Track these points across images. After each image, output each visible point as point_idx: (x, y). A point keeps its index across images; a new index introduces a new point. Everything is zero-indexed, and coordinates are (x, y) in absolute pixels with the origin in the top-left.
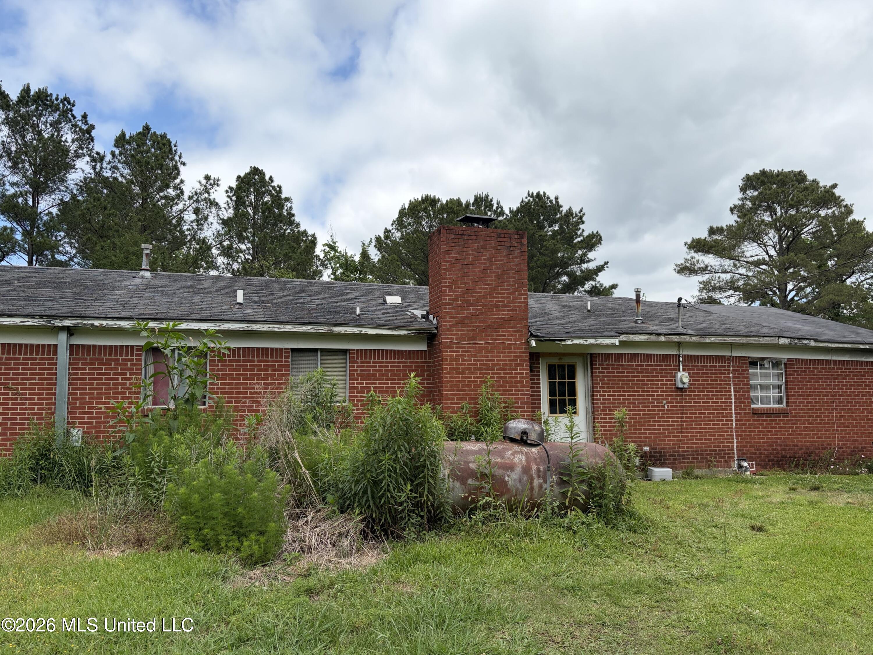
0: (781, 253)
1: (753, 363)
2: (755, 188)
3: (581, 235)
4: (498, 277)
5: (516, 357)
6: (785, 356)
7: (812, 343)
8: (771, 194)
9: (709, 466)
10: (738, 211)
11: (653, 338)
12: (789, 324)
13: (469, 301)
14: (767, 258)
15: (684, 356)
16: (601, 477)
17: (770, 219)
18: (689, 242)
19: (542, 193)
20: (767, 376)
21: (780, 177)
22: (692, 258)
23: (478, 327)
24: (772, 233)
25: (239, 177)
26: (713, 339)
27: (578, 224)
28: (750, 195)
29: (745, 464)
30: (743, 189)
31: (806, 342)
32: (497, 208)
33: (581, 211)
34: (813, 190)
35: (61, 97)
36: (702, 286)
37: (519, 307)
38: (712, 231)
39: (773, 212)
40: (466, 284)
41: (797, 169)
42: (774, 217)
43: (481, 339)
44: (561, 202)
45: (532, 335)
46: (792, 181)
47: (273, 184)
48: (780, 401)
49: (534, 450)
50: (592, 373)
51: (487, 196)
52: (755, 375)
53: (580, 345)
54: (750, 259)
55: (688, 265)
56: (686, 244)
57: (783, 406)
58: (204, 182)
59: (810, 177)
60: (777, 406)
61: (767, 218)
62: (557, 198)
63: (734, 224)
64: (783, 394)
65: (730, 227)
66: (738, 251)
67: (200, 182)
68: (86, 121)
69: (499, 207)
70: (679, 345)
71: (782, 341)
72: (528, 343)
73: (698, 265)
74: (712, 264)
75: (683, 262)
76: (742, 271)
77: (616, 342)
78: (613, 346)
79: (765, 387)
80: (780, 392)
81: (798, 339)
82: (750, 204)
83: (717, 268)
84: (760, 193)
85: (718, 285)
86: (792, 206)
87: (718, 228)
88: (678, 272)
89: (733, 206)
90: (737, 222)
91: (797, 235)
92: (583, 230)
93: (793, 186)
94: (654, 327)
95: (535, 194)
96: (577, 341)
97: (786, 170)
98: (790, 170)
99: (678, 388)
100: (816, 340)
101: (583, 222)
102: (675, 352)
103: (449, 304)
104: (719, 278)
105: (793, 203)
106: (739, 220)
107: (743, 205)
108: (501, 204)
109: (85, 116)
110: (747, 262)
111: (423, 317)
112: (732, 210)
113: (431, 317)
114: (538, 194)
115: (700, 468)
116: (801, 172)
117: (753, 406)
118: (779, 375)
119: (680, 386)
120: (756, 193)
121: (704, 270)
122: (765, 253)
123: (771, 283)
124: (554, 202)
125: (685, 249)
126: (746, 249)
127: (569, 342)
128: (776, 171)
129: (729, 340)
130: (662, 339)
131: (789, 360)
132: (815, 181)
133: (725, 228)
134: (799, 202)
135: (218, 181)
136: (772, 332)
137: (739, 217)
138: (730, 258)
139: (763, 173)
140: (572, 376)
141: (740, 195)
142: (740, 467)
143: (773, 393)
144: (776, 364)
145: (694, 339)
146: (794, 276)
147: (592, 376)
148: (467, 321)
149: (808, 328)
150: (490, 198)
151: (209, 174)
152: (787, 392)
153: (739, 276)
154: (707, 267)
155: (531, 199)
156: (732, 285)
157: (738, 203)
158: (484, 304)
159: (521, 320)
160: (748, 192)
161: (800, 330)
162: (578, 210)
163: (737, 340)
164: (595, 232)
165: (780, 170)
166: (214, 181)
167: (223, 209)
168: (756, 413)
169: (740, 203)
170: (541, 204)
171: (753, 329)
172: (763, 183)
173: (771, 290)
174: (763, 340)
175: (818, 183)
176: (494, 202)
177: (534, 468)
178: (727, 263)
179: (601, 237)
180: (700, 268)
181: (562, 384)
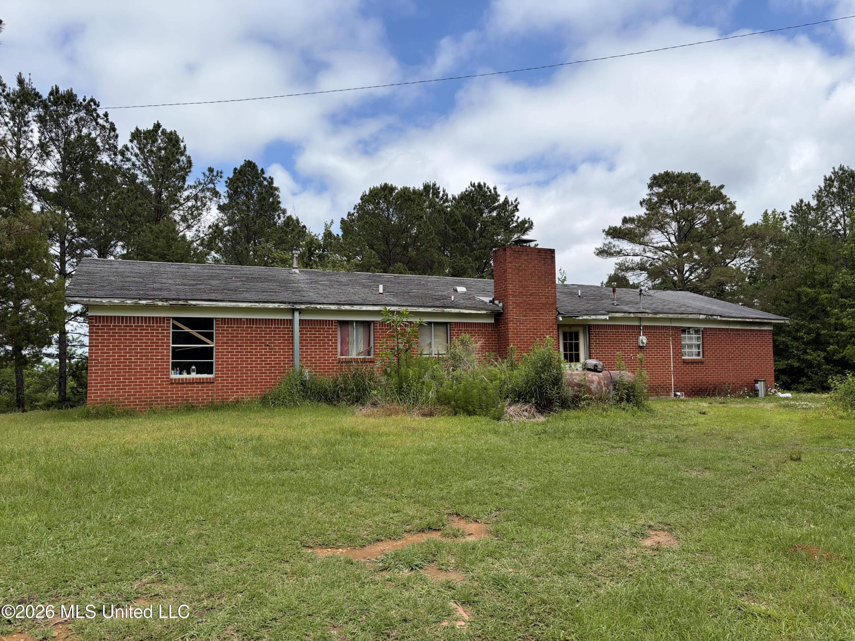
0: (679, 239)
1: (684, 330)
2: (660, 186)
3: (517, 221)
4: (539, 278)
5: (550, 327)
6: (702, 326)
7: (719, 318)
8: (673, 192)
9: (657, 395)
10: (646, 204)
11: (627, 315)
12: (702, 304)
13: (523, 292)
14: (670, 245)
15: (644, 326)
16: (633, 387)
17: (671, 212)
18: (607, 229)
19: (482, 184)
20: (691, 339)
21: (680, 178)
22: (610, 243)
23: (528, 308)
24: (674, 225)
25: (235, 169)
26: (661, 315)
27: (514, 211)
28: (656, 191)
29: (679, 394)
30: (651, 186)
31: (715, 317)
32: (443, 195)
33: (516, 200)
34: (706, 190)
35: (88, 99)
36: (617, 267)
37: (552, 296)
38: (625, 221)
39: (673, 206)
40: (521, 282)
41: (693, 172)
42: (675, 211)
43: (530, 316)
44: (499, 192)
45: (559, 314)
46: (690, 181)
47: (264, 176)
48: (698, 354)
49: (601, 374)
50: (589, 337)
51: (434, 185)
52: (685, 338)
53: (587, 320)
54: (655, 245)
55: (606, 249)
56: (604, 231)
57: (700, 357)
58: (207, 173)
59: (703, 179)
60: (697, 358)
61: (669, 211)
62: (495, 189)
63: (643, 215)
64: (701, 350)
65: (639, 218)
66: (646, 238)
67: (204, 174)
68: (107, 119)
69: (445, 194)
70: (640, 319)
71: (702, 317)
72: (557, 318)
73: (614, 249)
74: (625, 248)
75: (602, 247)
76: (649, 254)
77: (607, 317)
78: (605, 320)
79: (690, 346)
80: (699, 348)
81: (711, 315)
82: (655, 199)
83: (629, 251)
84: (665, 191)
85: (631, 266)
86: (689, 203)
87: (630, 218)
88: (598, 255)
89: (642, 200)
90: (646, 214)
91: (692, 227)
92: (518, 217)
93: (690, 186)
94: (626, 308)
95: (476, 184)
96: (585, 317)
97: (685, 172)
98: (687, 172)
99: (639, 346)
100: (721, 316)
101: (518, 210)
102: (637, 324)
103: (511, 294)
104: (632, 260)
105: (690, 200)
106: (647, 212)
107: (650, 199)
108: (447, 192)
109: (106, 115)
110: (656, 248)
111: (490, 302)
112: (641, 203)
113: (497, 302)
114: (479, 185)
115: (652, 396)
116: (696, 174)
117: (683, 358)
118: (698, 338)
119: (641, 345)
120: (661, 190)
121: (619, 253)
122: (667, 240)
123: (673, 266)
124: (493, 192)
125: (604, 235)
126: (652, 236)
127: (580, 318)
128: (677, 173)
129: (671, 316)
130: (632, 315)
131: (705, 328)
132: (707, 182)
133: (635, 217)
134: (694, 199)
135: (221, 173)
136: (695, 311)
137: (647, 210)
138: (641, 244)
139: (667, 174)
140: (577, 339)
141: (648, 191)
142: (676, 395)
143: (695, 350)
144: (697, 331)
145: (650, 316)
146: (690, 259)
147: (589, 339)
148: (522, 305)
149: (715, 308)
150: (437, 186)
151: (212, 167)
152: (703, 349)
153: (646, 258)
154: (621, 251)
155: (473, 189)
156: (642, 267)
157: (646, 197)
158: (531, 295)
159: (553, 304)
160: (654, 189)
161: (709, 309)
162: (513, 200)
163: (676, 316)
164: (527, 219)
165: (680, 172)
166: (218, 173)
167: (222, 197)
168: (685, 362)
169: (648, 197)
170: (482, 193)
171: (683, 309)
172: (667, 182)
173: (673, 271)
174: (691, 316)
175: (709, 184)
176: (441, 190)
177: (602, 382)
178: (638, 248)
179: (532, 223)
180: (615, 252)
181: (571, 344)
